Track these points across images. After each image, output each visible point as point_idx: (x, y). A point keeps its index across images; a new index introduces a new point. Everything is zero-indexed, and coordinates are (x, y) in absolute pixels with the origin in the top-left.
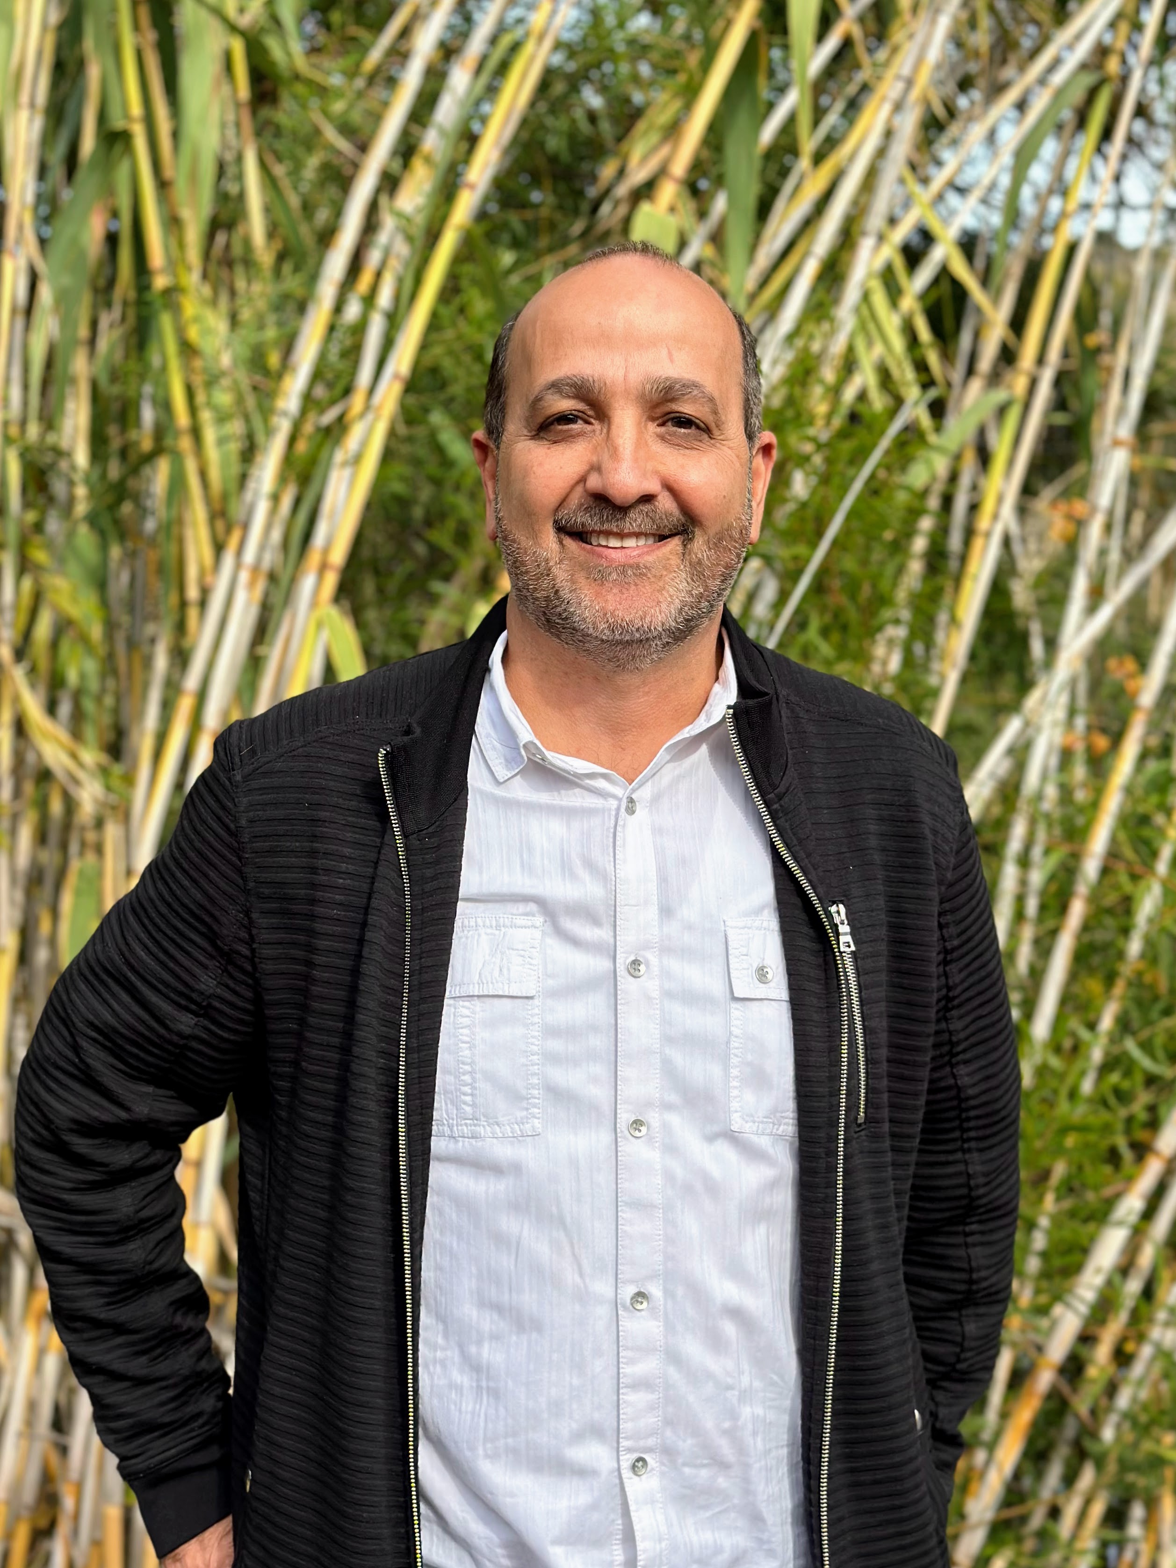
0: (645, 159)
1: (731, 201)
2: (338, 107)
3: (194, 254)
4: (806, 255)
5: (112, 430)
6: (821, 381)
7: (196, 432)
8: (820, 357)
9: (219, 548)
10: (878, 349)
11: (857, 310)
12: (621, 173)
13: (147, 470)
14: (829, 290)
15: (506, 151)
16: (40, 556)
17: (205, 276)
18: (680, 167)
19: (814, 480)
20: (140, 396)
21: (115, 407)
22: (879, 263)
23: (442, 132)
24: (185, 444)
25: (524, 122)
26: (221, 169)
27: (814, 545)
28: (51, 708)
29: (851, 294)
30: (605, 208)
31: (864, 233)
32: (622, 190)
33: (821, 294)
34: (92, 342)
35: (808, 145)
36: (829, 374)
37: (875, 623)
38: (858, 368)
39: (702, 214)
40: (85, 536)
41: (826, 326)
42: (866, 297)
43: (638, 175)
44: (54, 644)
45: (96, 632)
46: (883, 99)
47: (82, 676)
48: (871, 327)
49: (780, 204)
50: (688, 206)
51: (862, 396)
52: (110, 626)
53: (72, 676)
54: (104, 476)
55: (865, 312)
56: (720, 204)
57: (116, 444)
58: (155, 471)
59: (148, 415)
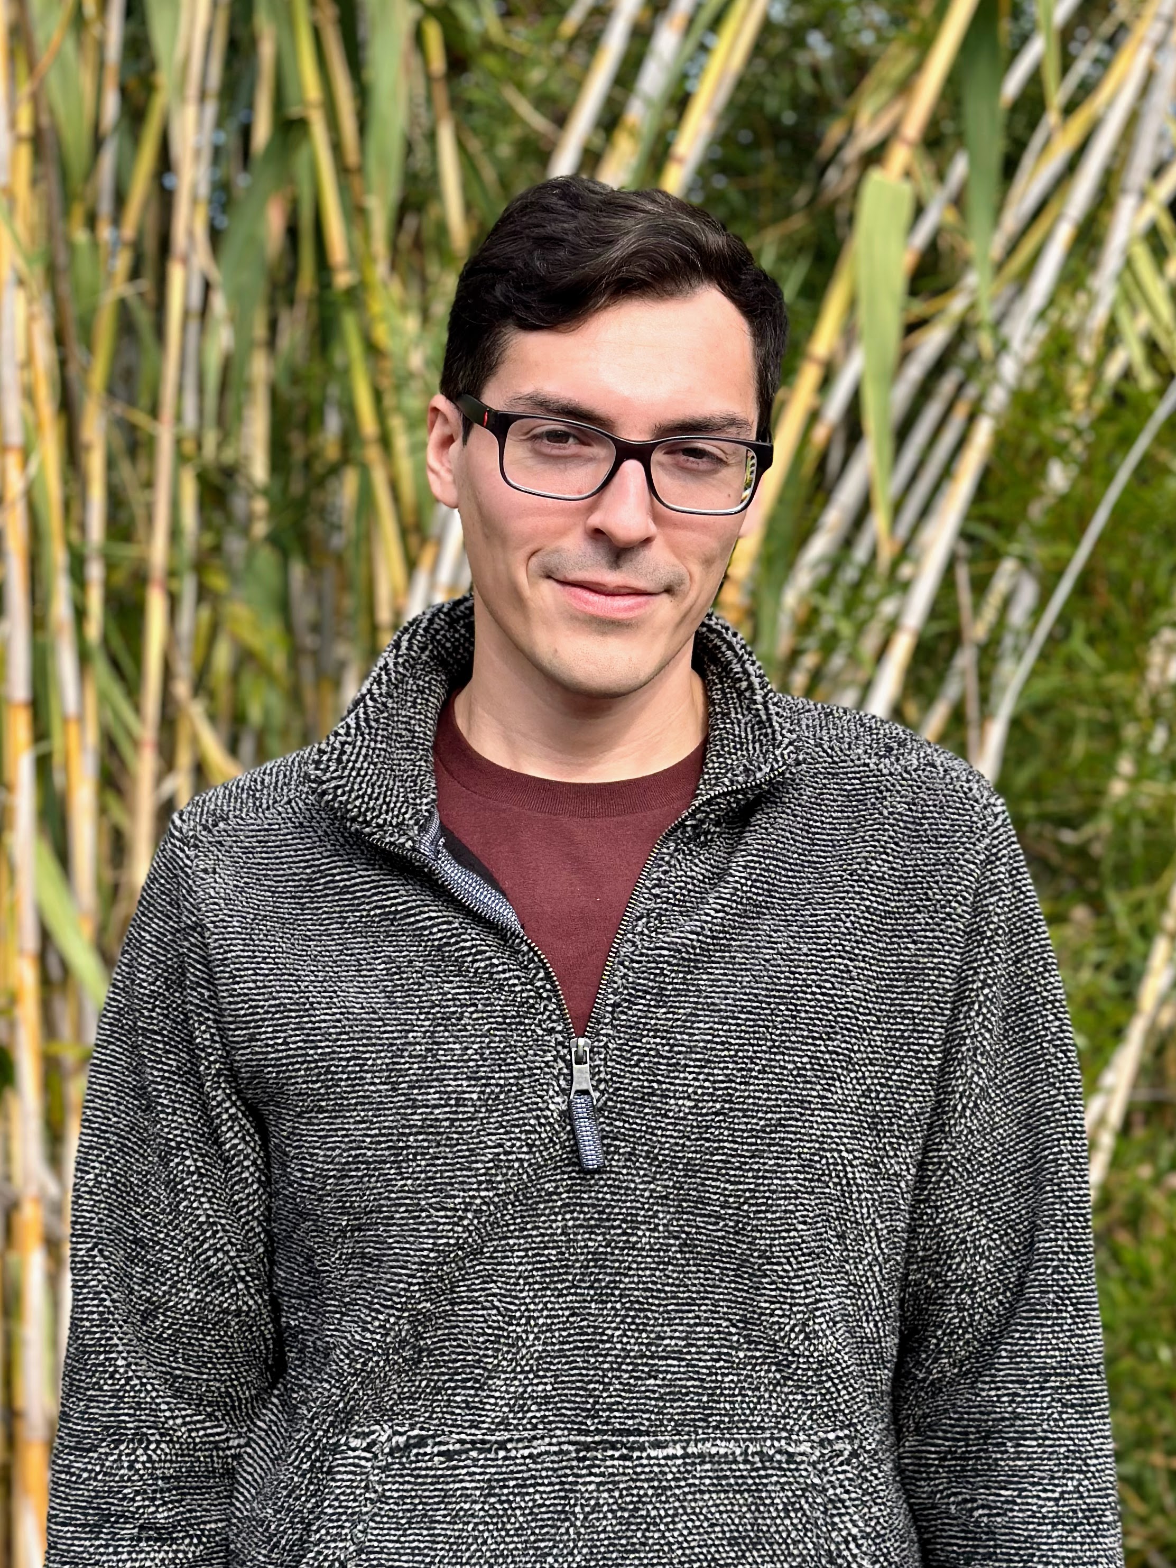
0: (875, 117)
1: (972, 163)
2: (536, 75)
3: (380, 245)
4: (1058, 218)
5: (295, 438)
6: (1078, 361)
7: (385, 441)
8: (1077, 333)
9: (411, 565)
10: (1144, 321)
11: (1119, 278)
12: (850, 133)
13: (332, 484)
14: (1084, 258)
15: (721, 118)
16: (218, 582)
17: (394, 266)
18: (913, 127)
19: (1074, 470)
20: (324, 399)
21: (298, 413)
22: (1142, 222)
23: (648, 102)
24: (373, 454)
25: (741, 84)
26: (409, 148)
27: (1076, 543)
28: (233, 748)
29: (1111, 260)
30: (832, 175)
31: (1123, 191)
32: (851, 154)
33: (1074, 264)
34: (271, 343)
35: (1057, 97)
36: (1087, 352)
37: (1149, 626)
38: (1121, 341)
39: (941, 176)
40: (266, 558)
41: (1082, 298)
42: (1129, 263)
43: (867, 137)
44: (235, 678)
45: (278, 661)
46: (1142, 41)
47: (267, 713)
48: (1136, 296)
49: (1028, 161)
50: (924, 170)
51: (1128, 375)
52: (295, 654)
53: (255, 713)
54: (285, 489)
55: (1128, 278)
56: (960, 167)
57: (298, 454)
58: (341, 484)
59: (333, 422)
